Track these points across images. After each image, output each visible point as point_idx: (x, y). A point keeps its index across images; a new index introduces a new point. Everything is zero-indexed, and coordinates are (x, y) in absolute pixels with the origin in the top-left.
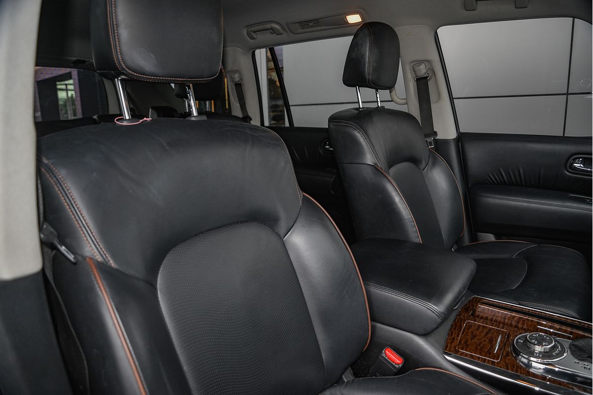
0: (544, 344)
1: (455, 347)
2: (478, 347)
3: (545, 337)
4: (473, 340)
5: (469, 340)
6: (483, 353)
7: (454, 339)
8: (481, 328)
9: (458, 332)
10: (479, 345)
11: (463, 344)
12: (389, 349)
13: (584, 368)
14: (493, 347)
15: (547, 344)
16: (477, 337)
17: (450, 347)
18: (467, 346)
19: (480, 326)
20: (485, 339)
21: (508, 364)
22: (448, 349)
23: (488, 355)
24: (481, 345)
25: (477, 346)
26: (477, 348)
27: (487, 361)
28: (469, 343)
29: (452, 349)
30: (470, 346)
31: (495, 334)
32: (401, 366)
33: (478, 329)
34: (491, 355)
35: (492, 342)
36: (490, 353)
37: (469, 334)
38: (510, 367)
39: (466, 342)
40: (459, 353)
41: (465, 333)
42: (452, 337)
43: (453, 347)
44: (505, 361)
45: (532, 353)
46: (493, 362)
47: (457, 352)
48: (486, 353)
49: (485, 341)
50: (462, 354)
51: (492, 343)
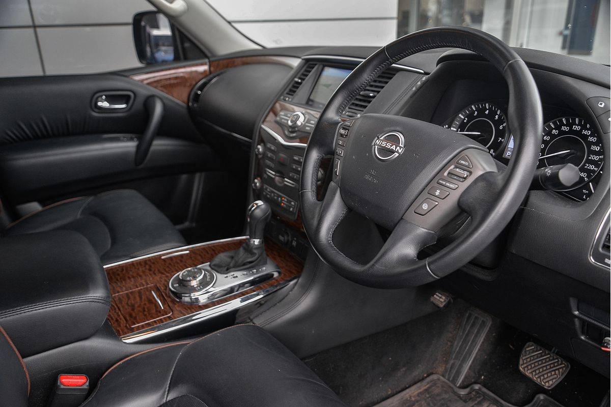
0: (197, 276)
1: (126, 326)
2: (145, 313)
3: (193, 270)
4: (135, 310)
5: (132, 312)
6: (154, 316)
7: (117, 320)
8: (130, 295)
9: (115, 312)
10: (144, 311)
11: (130, 320)
12: (63, 375)
13: (234, 277)
14: (157, 305)
15: (199, 275)
16: (136, 306)
17: (121, 329)
18: (135, 318)
19: (127, 294)
20: (143, 303)
21: (181, 311)
22: (121, 332)
23: (159, 314)
24: (146, 310)
25: (143, 313)
26: (145, 315)
27: (164, 320)
28: (134, 315)
29: (126, 330)
30: (138, 318)
31: (147, 293)
32: (88, 383)
33: (129, 298)
34: (162, 313)
35: (152, 301)
36: (159, 312)
37: (127, 307)
38: (184, 312)
39: (131, 316)
40: (135, 329)
41: (121, 309)
42: (115, 319)
43: (125, 328)
44: (177, 310)
45: (194, 290)
46: (169, 317)
47: (132, 330)
48: (157, 314)
49: (145, 304)
50: (138, 328)
51: (153, 303)
